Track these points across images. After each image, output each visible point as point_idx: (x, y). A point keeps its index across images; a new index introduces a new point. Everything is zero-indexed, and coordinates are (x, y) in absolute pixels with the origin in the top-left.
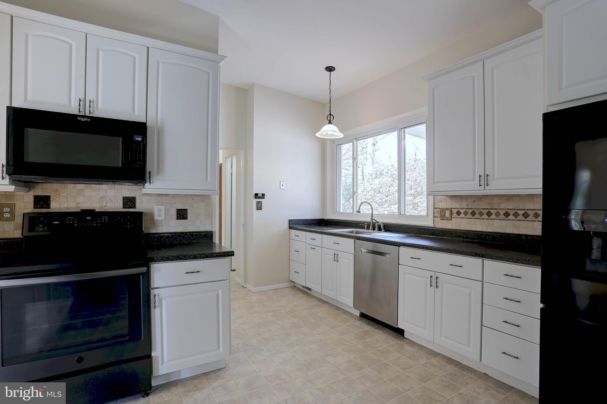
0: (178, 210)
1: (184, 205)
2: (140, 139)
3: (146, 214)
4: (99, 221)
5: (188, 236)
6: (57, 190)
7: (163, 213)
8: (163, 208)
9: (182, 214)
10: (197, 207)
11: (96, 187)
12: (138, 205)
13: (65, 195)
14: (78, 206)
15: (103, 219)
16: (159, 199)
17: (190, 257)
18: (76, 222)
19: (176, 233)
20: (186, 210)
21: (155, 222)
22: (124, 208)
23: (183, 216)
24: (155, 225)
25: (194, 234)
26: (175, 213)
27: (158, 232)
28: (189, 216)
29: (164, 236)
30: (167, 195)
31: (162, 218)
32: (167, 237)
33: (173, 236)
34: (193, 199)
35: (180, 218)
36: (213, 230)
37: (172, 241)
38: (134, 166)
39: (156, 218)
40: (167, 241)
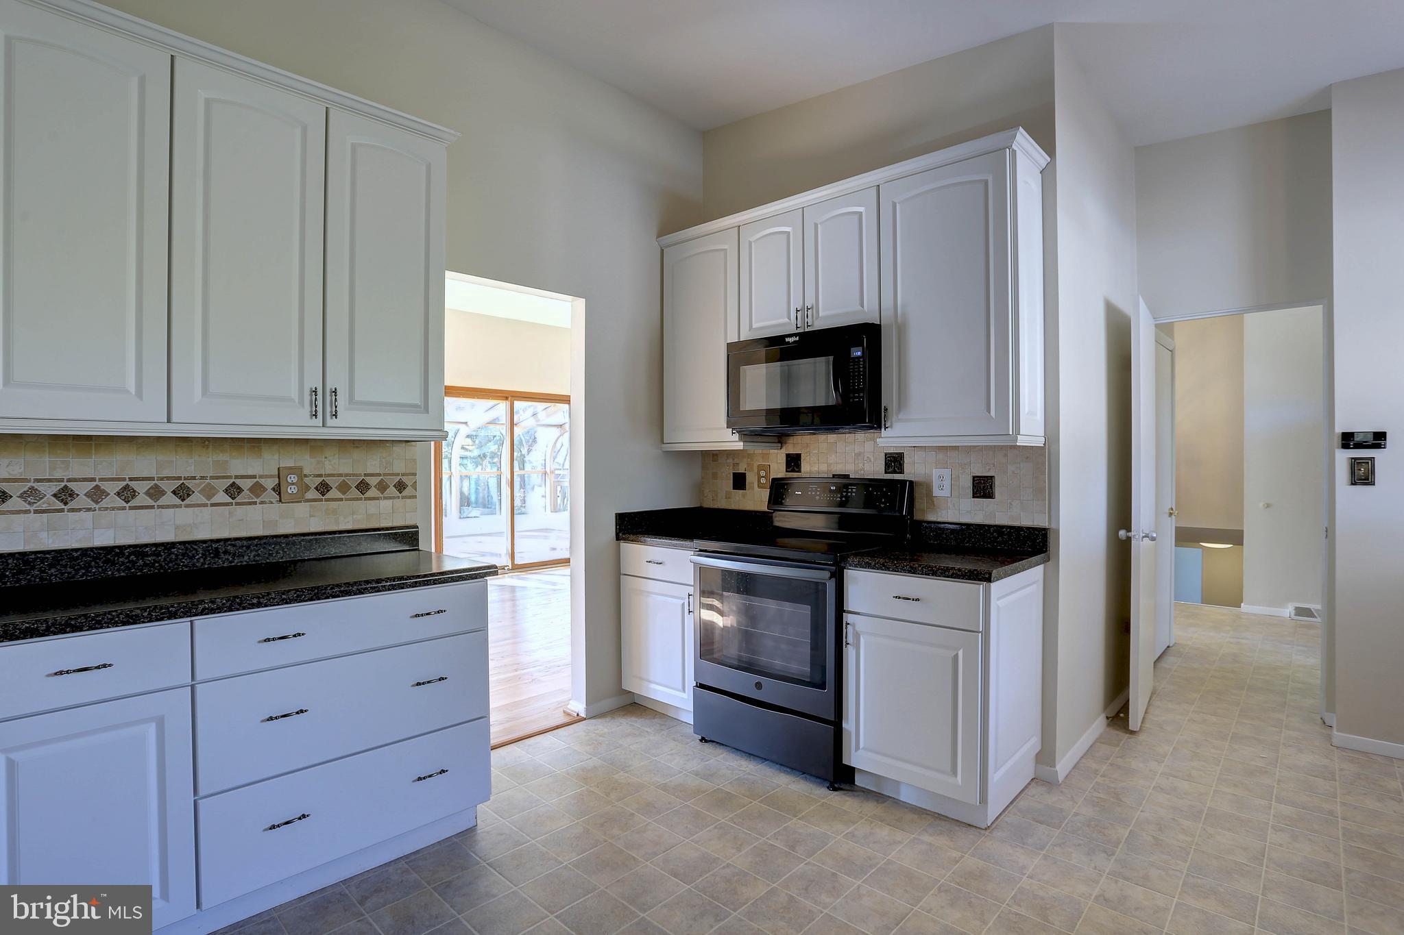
0: (976, 479)
1: (988, 468)
2: (859, 353)
3: (919, 484)
4: (844, 494)
5: (992, 534)
6: (808, 445)
7: (947, 483)
8: (946, 473)
9: (983, 488)
10: (1013, 473)
11: (850, 437)
12: (907, 467)
13: (816, 452)
14: (830, 469)
15: (850, 490)
16: (941, 456)
17: (903, 567)
18: (818, 493)
19: (968, 525)
20: (992, 477)
21: (935, 499)
22: (886, 473)
23: (984, 489)
24: (934, 506)
25: (1004, 532)
26: (969, 484)
27: (940, 520)
28: (997, 491)
29: (947, 529)
30: (956, 448)
31: (946, 493)
32: (953, 531)
33: (962, 530)
34: (1006, 455)
35: (978, 495)
36: (1053, 526)
37: (960, 539)
38: (851, 400)
39: (936, 492)
40: (951, 539)
